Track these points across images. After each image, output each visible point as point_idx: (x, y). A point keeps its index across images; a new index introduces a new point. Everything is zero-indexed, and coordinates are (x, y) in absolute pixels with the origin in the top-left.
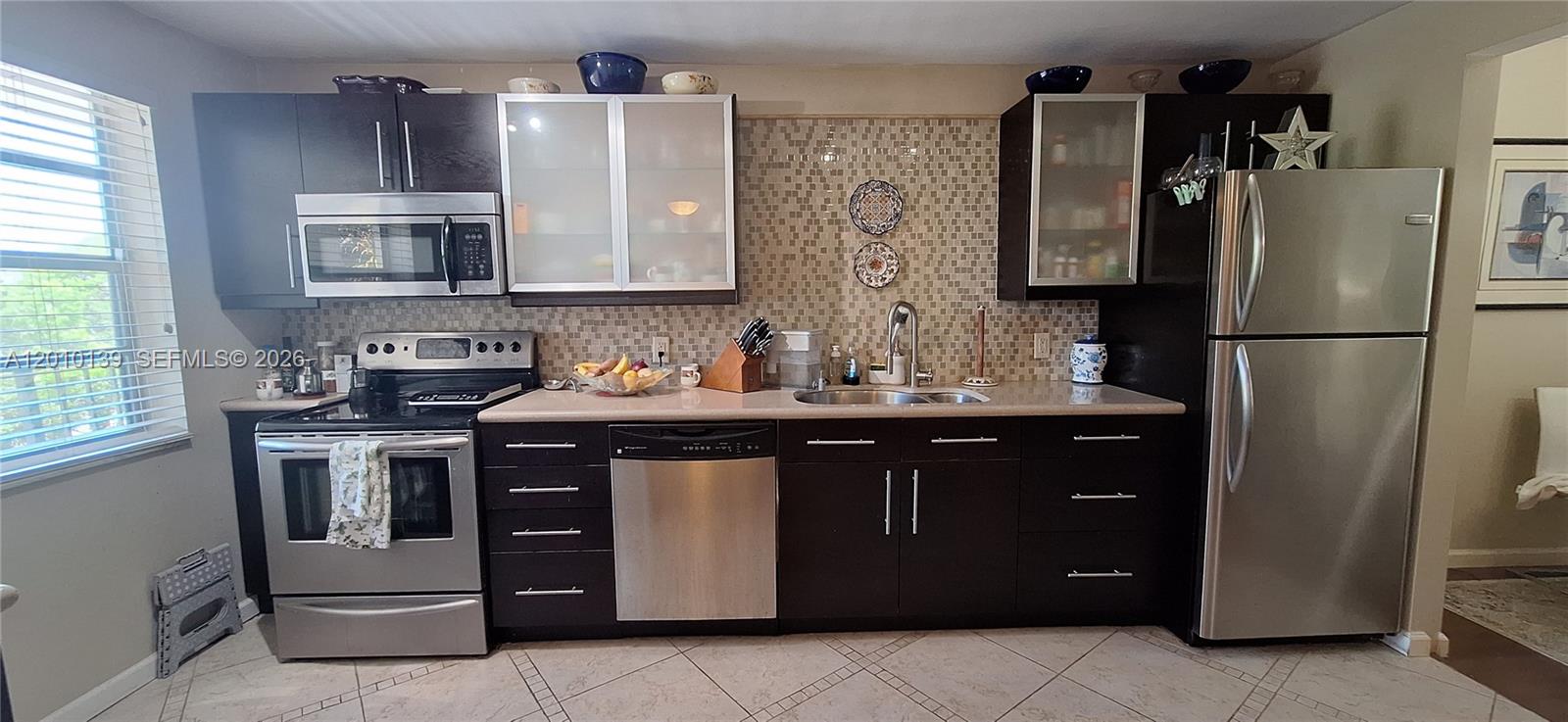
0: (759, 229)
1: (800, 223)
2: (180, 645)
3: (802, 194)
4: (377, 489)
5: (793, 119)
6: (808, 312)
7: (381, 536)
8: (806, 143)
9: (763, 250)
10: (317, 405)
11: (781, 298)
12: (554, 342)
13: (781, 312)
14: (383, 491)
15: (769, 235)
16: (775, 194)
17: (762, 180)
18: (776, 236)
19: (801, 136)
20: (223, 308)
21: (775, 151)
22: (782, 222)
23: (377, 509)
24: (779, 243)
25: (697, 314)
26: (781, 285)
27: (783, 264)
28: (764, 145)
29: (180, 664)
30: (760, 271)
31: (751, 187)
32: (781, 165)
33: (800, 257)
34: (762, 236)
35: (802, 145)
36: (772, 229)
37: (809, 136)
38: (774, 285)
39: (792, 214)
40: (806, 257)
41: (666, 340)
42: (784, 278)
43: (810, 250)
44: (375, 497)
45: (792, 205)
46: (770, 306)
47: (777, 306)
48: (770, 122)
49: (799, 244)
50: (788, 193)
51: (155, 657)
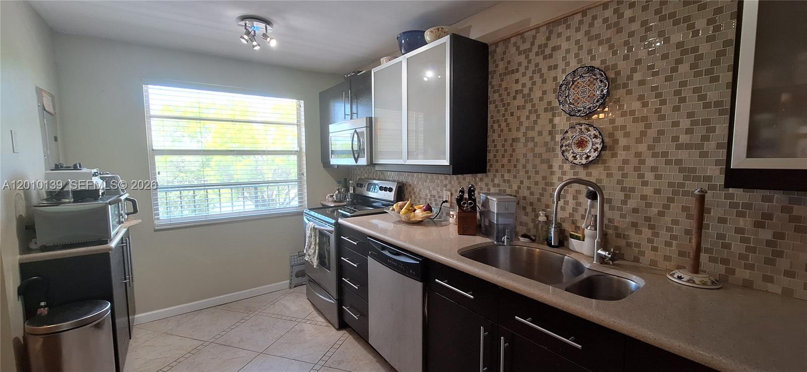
0: (498, 121)
1: (526, 112)
2: (296, 280)
3: (526, 91)
5: (521, 34)
6: (526, 183)
7: (315, 262)
8: (530, 50)
9: (499, 136)
10: (333, 206)
11: (509, 171)
12: (409, 189)
13: (509, 181)
15: (503, 125)
16: (508, 94)
17: (500, 85)
18: (508, 125)
19: (527, 46)
20: (324, 167)
21: (509, 62)
22: (512, 114)
23: (313, 251)
24: (510, 130)
25: (464, 179)
26: (509, 161)
27: (512, 145)
28: (502, 59)
29: (295, 287)
30: (497, 151)
31: (494, 92)
32: (513, 72)
33: (523, 140)
34: (500, 126)
35: (526, 52)
36: (506, 120)
37: (533, 44)
38: (505, 161)
39: (518, 108)
40: (527, 140)
41: (449, 193)
42: (511, 156)
43: (531, 134)
45: (520, 101)
46: (503, 176)
47: (506, 176)
48: (506, 41)
49: (523, 129)
50: (517, 92)
51: (289, 281)
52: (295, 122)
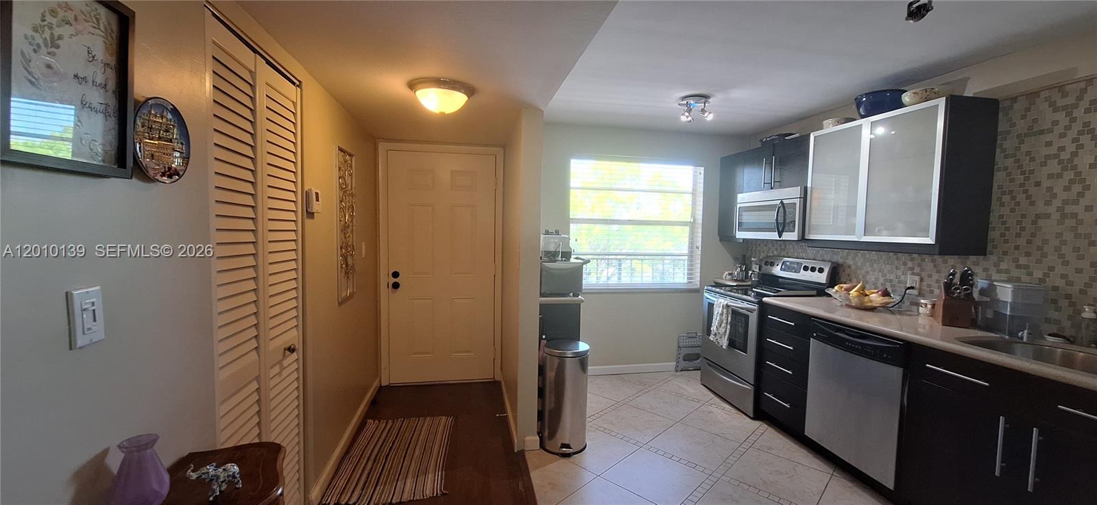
0: (1011, 192)
1: (1064, 182)
2: (683, 364)
3: (1065, 156)
4: (725, 322)
5: (1061, 88)
6: (1060, 270)
7: (724, 343)
8: (1075, 106)
9: (1012, 210)
10: (735, 284)
11: (1028, 254)
13: (1026, 267)
14: (727, 323)
15: (1021, 197)
16: (1032, 159)
17: (1018, 149)
18: (1029, 197)
19: (1070, 100)
20: (720, 240)
21: (1035, 121)
22: (1038, 184)
23: (723, 330)
24: (1032, 204)
25: (945, 262)
26: (1029, 242)
27: (1034, 223)
28: (1023, 117)
29: (682, 371)
30: (1007, 229)
31: (1006, 157)
32: (1042, 132)
33: (1056, 216)
34: (1013, 198)
35: (1068, 110)
36: (1026, 192)
37: (1080, 98)
38: (1022, 242)
39: (1050, 176)
40: (1064, 216)
41: (917, 278)
42: (1033, 235)
43: (1069, 209)
44: (723, 325)
45: (1054, 167)
46: (1016, 260)
47: (1023, 260)
48: (1032, 96)
49: (1057, 203)
50: (1048, 157)
51: (675, 363)
52: (691, 190)
